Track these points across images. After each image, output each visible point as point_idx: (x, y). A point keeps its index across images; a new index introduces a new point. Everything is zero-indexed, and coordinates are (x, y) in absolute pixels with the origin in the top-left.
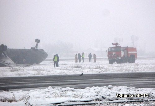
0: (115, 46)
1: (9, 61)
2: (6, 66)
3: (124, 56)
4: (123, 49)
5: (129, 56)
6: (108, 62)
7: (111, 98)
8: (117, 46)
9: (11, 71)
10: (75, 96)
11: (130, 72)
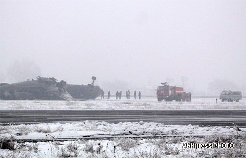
0: (163, 85)
1: (68, 95)
2: (64, 100)
3: (171, 95)
4: (171, 88)
5: (177, 94)
6: (157, 100)
7: (137, 133)
8: (165, 86)
9: (67, 105)
10: (105, 130)
11: (172, 109)
